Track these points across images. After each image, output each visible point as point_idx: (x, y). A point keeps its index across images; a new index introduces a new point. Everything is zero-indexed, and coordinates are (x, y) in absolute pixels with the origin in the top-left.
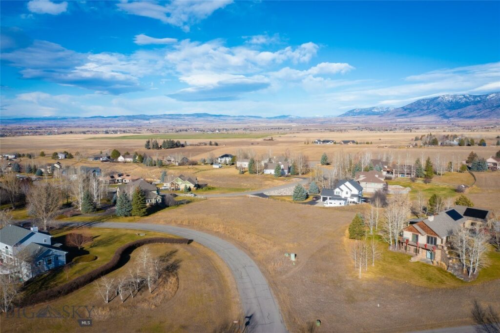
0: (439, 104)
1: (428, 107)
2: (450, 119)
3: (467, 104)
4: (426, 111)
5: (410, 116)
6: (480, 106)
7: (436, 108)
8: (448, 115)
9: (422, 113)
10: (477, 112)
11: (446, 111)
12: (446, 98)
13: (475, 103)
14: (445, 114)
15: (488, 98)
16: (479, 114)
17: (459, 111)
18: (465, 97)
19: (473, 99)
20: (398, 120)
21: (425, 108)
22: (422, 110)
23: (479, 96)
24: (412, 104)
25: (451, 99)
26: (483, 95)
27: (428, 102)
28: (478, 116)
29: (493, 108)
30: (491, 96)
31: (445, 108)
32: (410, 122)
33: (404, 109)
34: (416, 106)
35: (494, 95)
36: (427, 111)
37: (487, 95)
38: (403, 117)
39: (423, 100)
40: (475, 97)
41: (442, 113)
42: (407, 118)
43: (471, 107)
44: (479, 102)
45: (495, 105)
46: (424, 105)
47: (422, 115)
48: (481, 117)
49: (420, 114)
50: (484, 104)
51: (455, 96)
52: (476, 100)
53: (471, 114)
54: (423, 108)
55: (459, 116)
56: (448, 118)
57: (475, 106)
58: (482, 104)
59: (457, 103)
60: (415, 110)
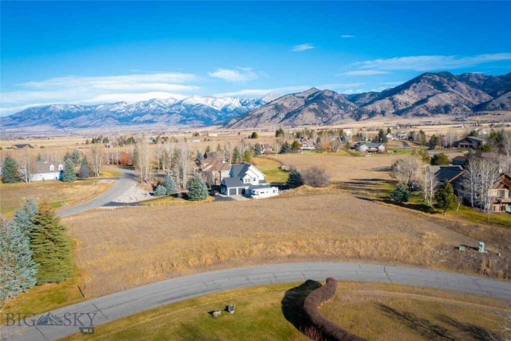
0: (50, 113)
1: (40, 116)
2: (65, 128)
3: (79, 114)
4: (37, 121)
5: (20, 125)
6: (91, 116)
7: (48, 118)
8: (62, 124)
9: (34, 122)
10: (89, 122)
11: (59, 121)
12: (58, 107)
13: (87, 113)
14: (59, 123)
15: (97, 108)
16: (92, 124)
17: (73, 120)
18: (76, 107)
19: (84, 110)
20: (7, 130)
21: (37, 117)
22: (34, 119)
23: (89, 107)
24: (21, 113)
25: (63, 108)
26: (93, 106)
27: (39, 111)
28: (91, 126)
29: (104, 119)
30: (100, 107)
31: (57, 117)
32: (22, 131)
33: (13, 117)
34: (26, 115)
35: (102, 106)
36: (39, 120)
37: (96, 106)
38: (12, 126)
39: (34, 108)
40: (85, 107)
41: (56, 123)
42: (17, 127)
43: (83, 117)
44: (90, 112)
45: (104, 116)
46: (36, 114)
47: (34, 125)
48: (94, 126)
49: (32, 124)
50: (94, 114)
51: (66, 106)
52: (87, 110)
53: (84, 124)
54: (35, 117)
55: (73, 125)
56: (62, 127)
57: (87, 116)
58: (93, 114)
59: (69, 113)
60: (26, 119)
